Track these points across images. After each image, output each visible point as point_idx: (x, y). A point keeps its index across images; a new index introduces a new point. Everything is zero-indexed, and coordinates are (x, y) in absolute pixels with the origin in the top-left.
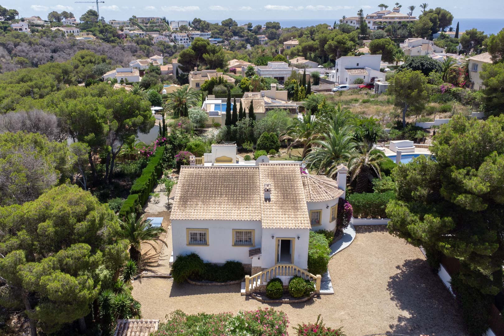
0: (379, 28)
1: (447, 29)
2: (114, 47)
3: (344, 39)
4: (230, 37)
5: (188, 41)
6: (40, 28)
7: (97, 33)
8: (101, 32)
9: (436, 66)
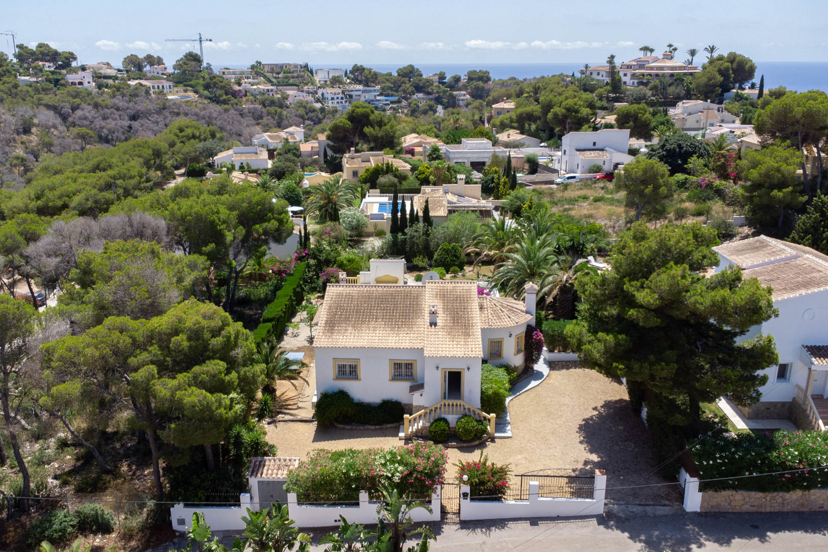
0: (641, 83)
1: (747, 85)
2: (226, 111)
3: (575, 104)
4: (411, 95)
5: (343, 101)
6: (110, 82)
7: (201, 89)
8: (207, 87)
9: (700, 149)
